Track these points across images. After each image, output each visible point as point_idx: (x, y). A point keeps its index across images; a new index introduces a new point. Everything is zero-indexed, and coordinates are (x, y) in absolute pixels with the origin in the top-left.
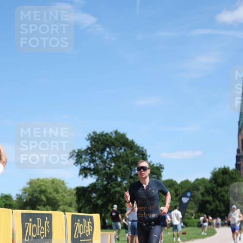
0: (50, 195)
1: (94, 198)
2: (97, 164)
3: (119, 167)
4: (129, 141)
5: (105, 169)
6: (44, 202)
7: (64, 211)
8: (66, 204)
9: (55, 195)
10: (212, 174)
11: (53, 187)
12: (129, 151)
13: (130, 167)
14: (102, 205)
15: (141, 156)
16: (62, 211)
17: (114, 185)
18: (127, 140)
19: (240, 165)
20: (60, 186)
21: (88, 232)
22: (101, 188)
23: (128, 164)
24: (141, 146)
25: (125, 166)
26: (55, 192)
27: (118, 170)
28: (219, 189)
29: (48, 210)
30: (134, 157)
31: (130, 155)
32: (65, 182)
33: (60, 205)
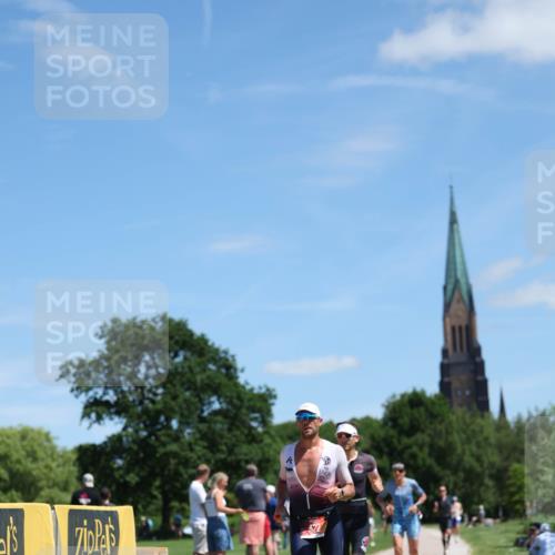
0: (18, 466)
1: (119, 468)
2: (122, 392)
3: (175, 398)
4: (195, 337)
5: (141, 403)
6: (5, 481)
7: (52, 502)
8: (55, 484)
9: (29, 465)
10: (387, 407)
11: (23, 447)
12: (194, 360)
13: (198, 396)
14: (137, 484)
15: (223, 371)
16: (47, 502)
17: (163, 439)
18: (191, 334)
19: (449, 384)
20: (40, 445)
21: (105, 549)
22: (135, 447)
23: (195, 389)
24: (223, 348)
25: (188, 394)
26: (30, 459)
27: (173, 403)
28: (406, 440)
29: (13, 501)
30: (208, 373)
31: (197, 369)
32: (52, 435)
33: (41, 489)
